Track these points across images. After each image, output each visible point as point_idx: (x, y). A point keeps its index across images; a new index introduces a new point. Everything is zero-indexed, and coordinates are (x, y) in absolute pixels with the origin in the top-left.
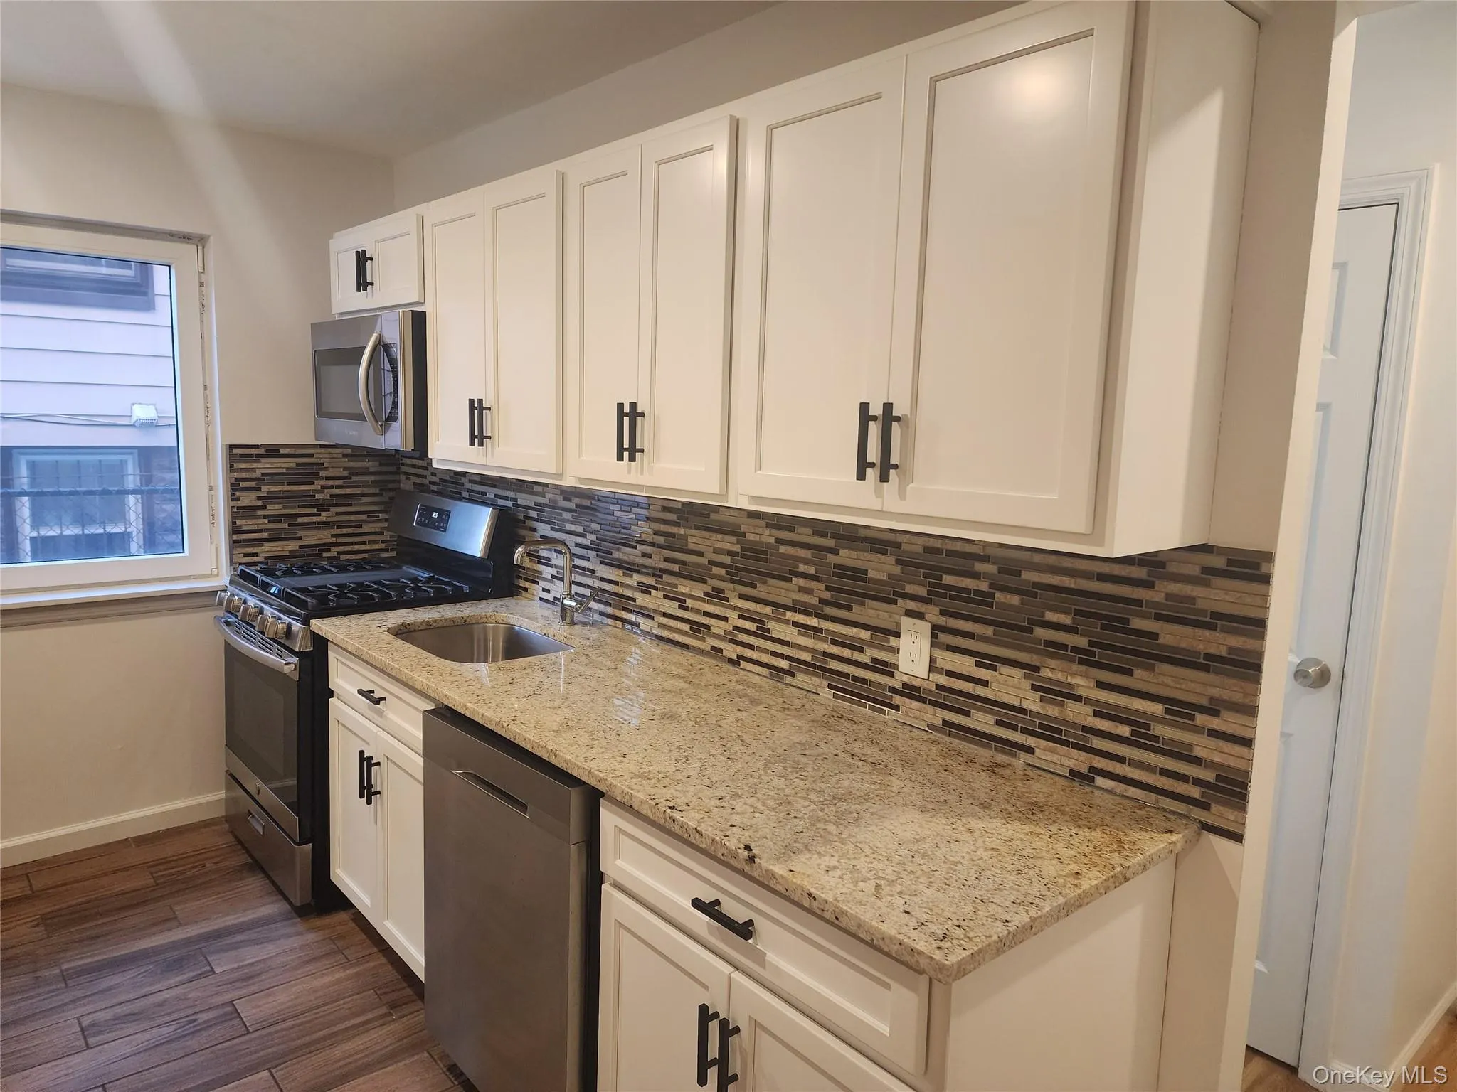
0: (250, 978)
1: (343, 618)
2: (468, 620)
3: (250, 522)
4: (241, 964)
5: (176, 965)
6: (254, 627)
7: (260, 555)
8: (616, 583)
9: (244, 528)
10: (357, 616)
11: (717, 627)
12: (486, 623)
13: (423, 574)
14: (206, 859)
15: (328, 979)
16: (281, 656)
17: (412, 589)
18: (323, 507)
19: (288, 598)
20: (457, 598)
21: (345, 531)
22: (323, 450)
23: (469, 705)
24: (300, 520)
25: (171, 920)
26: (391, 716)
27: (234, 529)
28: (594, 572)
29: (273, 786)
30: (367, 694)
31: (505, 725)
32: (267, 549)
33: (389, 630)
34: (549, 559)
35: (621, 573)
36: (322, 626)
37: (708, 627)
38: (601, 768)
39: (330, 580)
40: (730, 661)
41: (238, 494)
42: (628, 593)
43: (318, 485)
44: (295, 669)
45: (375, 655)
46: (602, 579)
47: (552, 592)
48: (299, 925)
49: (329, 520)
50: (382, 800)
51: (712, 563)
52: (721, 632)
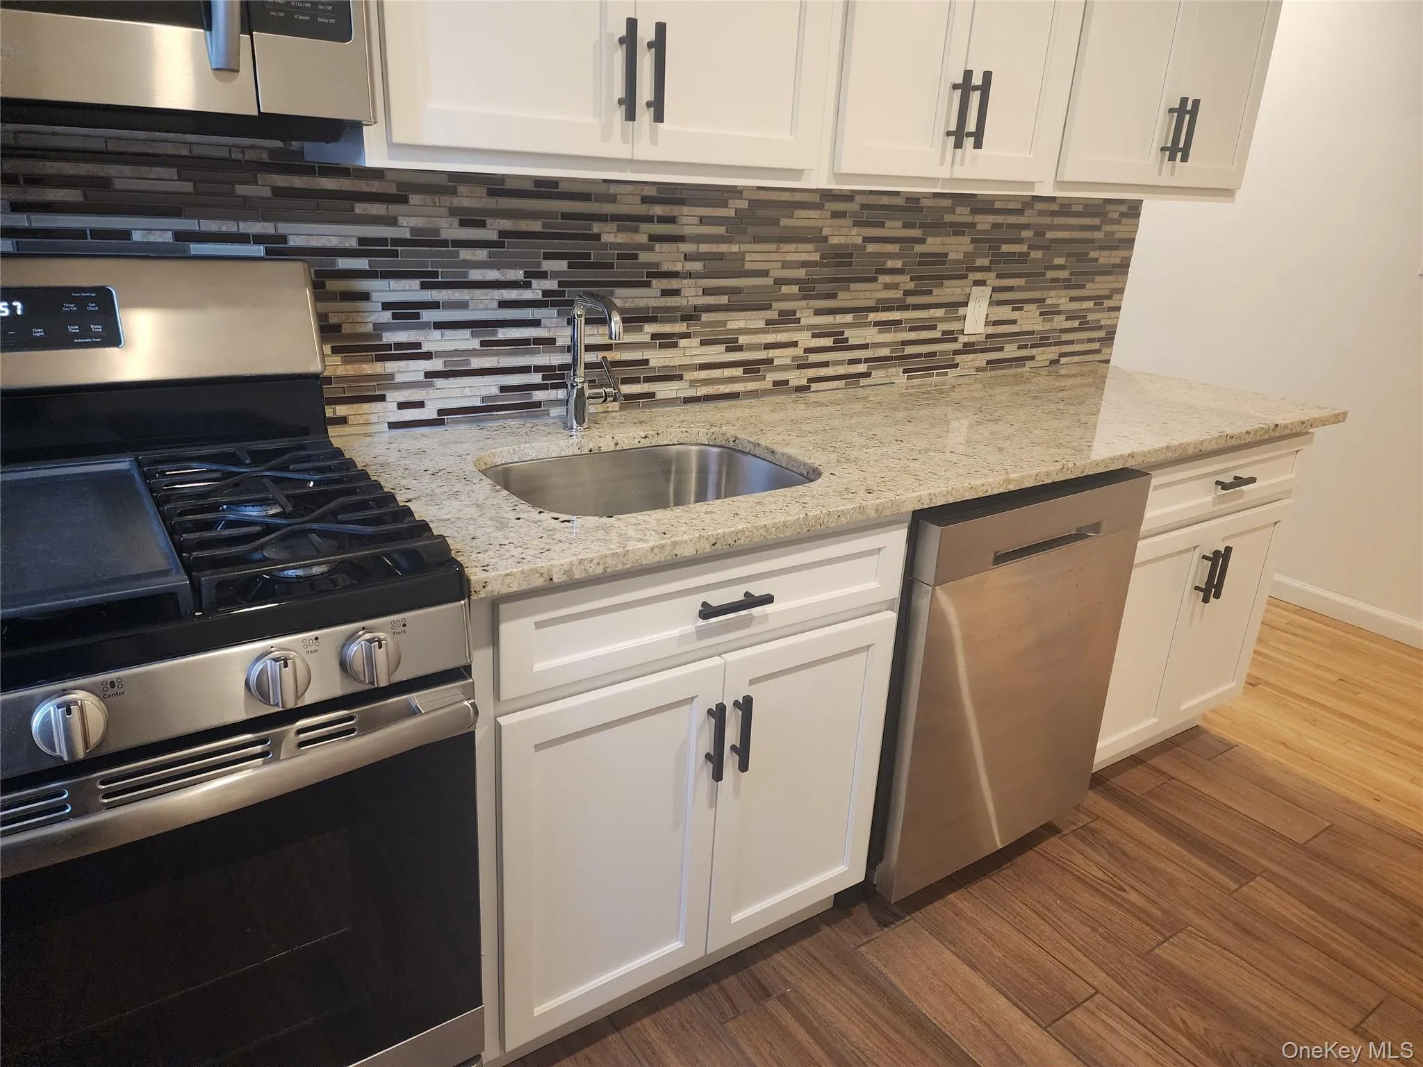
11: (782, 357)
37: (770, 361)
40: (799, 389)
51: (780, 282)
52: (788, 361)
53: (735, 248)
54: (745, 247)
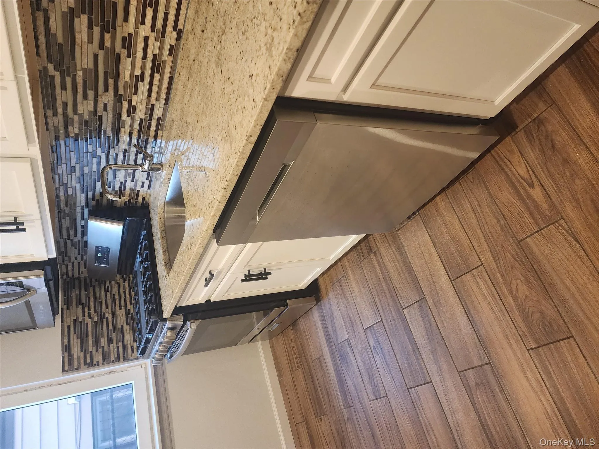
0: (352, 322)
1: (162, 300)
2: (163, 229)
3: (112, 354)
4: (344, 327)
5: (344, 357)
6: (170, 347)
7: (132, 345)
8: (131, 134)
9: (116, 356)
10: (161, 292)
11: (153, 47)
12: (164, 218)
13: (138, 259)
14: (290, 346)
15: (354, 285)
16: (187, 330)
17: (145, 263)
18: (103, 316)
19: (152, 331)
20: (150, 237)
21: (117, 303)
22: (65, 320)
23: (212, 214)
24: (111, 327)
25: (320, 360)
26: (220, 267)
27: (117, 360)
28: (125, 151)
29: (256, 324)
30: (208, 281)
31: (226, 183)
32: (129, 342)
33: (168, 273)
34: (121, 183)
35: (122, 130)
36: (167, 311)
37: (155, 56)
38: (263, 89)
39: (143, 308)
40: (179, 38)
41: (95, 363)
42: (137, 125)
43: (89, 321)
44: (194, 322)
45: (182, 280)
46: (130, 144)
47: (143, 181)
48: (325, 302)
49: (110, 312)
50: (270, 267)
51: (102, 46)
52: (158, 44)
53: (79, 73)
54: (78, 67)
